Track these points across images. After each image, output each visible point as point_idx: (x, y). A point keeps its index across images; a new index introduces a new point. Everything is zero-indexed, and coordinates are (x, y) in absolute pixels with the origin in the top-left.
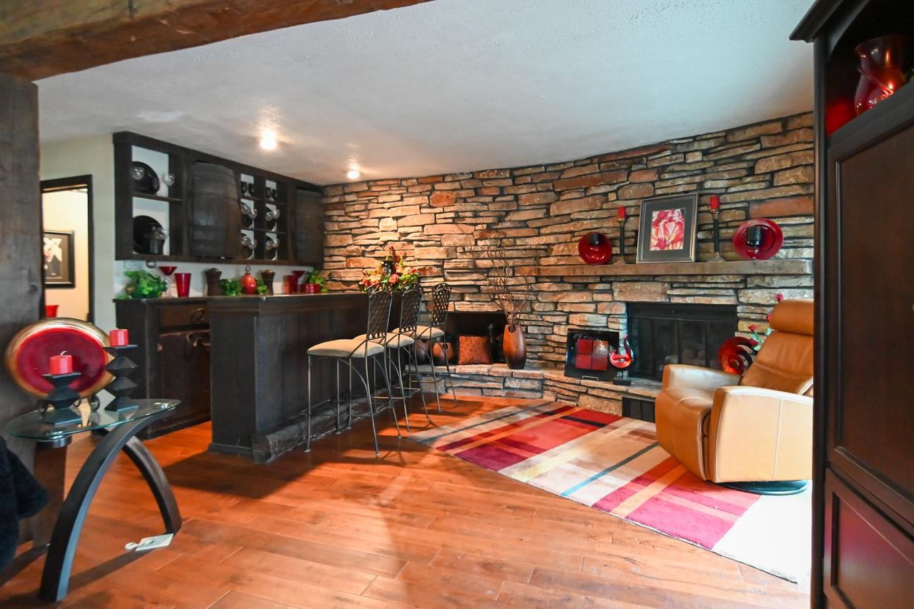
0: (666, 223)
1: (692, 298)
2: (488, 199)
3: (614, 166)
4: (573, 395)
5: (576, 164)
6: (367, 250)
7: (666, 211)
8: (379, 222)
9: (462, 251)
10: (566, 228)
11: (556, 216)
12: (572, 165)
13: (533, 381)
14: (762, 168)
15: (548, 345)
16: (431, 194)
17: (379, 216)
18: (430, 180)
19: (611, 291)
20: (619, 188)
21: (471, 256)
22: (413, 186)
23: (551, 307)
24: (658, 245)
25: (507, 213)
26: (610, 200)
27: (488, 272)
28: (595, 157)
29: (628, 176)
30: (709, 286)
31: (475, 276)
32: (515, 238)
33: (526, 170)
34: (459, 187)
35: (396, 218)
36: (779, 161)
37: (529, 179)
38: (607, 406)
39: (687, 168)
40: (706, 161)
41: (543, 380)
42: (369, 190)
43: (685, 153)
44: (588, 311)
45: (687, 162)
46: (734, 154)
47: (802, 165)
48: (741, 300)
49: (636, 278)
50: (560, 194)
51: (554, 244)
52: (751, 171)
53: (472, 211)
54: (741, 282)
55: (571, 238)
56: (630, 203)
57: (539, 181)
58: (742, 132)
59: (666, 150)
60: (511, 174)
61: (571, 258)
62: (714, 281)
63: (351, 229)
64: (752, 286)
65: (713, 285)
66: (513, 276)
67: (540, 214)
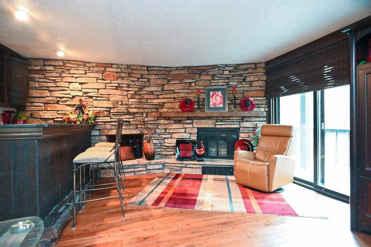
0: (216, 96)
1: (224, 125)
2: (135, 79)
3: (194, 72)
4: (179, 168)
5: (177, 69)
6: (61, 100)
7: (216, 92)
8: (69, 84)
9: (121, 104)
10: (172, 96)
11: (167, 90)
12: (175, 69)
13: (159, 165)
14: (248, 79)
15: (162, 148)
16: (104, 73)
17: (70, 81)
18: (104, 65)
19: (192, 123)
20: (196, 81)
21: (126, 107)
22: (93, 67)
23: (164, 131)
24: (213, 105)
25: (144, 87)
26: (192, 86)
27: (134, 115)
28: (186, 67)
29: (200, 76)
30: (231, 121)
31: (128, 116)
32: (147, 99)
33: (154, 68)
34: (120, 71)
35: (81, 84)
36: (254, 78)
37: (155, 72)
38: (195, 171)
39: (223, 76)
40: (230, 75)
41: (163, 164)
42: (64, 65)
43: (223, 71)
44: (181, 132)
45: (224, 74)
46: (240, 73)
47: (261, 80)
48: (241, 126)
49: (202, 118)
50: (169, 81)
51: (166, 103)
52: (244, 80)
53: (126, 84)
54: (241, 119)
55: (174, 101)
56: (201, 87)
57: (159, 74)
58: (242, 66)
59: (216, 68)
60: (147, 69)
61: (174, 109)
62: (233, 119)
63: (48, 87)
64: (245, 121)
65: (232, 121)
66: (147, 117)
67: (160, 89)
